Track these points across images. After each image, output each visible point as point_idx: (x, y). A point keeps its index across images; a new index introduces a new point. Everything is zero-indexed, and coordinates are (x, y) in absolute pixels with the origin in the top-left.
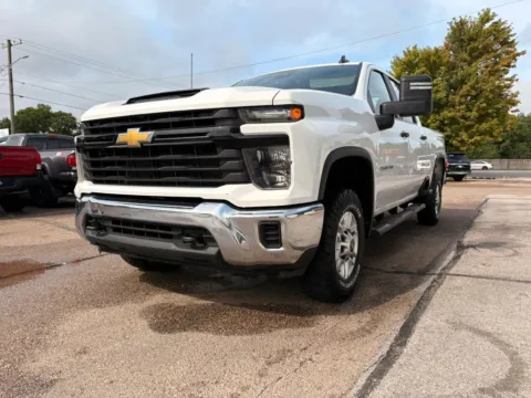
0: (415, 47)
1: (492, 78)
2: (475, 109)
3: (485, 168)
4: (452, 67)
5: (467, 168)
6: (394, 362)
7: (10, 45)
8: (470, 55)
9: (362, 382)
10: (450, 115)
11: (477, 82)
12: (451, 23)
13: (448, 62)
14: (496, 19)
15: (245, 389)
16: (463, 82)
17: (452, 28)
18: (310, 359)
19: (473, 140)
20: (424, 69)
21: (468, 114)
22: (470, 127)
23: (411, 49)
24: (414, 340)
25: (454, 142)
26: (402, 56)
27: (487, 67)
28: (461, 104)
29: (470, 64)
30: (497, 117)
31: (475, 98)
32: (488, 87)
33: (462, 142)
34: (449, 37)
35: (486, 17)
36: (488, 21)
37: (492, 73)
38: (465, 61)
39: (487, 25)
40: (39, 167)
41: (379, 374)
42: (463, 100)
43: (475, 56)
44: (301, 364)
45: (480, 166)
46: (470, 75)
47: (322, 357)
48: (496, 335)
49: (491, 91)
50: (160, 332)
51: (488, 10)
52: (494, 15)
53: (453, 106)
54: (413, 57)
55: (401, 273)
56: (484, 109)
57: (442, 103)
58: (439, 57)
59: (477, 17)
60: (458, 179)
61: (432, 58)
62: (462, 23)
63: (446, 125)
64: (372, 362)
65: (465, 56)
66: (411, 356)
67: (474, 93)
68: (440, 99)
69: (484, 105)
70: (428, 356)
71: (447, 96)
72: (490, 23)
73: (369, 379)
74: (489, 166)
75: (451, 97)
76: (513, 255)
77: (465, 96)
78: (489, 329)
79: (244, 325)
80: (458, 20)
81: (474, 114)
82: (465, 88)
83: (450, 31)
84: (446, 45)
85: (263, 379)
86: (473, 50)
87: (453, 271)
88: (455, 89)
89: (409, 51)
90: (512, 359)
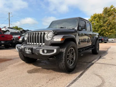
0: (96, 14)
1: (113, 20)
2: (109, 27)
3: (112, 40)
4: (104, 18)
5: (108, 40)
6: (76, 81)
7: (9, 14)
8: (108, 15)
9: (68, 85)
10: (104, 28)
11: (110, 21)
12: (104, 8)
13: (103, 17)
14: (114, 7)
15: (42, 85)
16: (107, 21)
17: (104, 9)
18: (59, 80)
19: (109, 34)
20: (98, 18)
21: (108, 28)
22: (108, 31)
23: (95, 14)
24: (82, 76)
25: (105, 34)
26: (93, 15)
27: (112, 18)
28: (106, 26)
29: (108, 17)
30: (115, 29)
31: (109, 24)
32: (112, 22)
33: (106, 34)
34: (103, 11)
35: (112, 7)
36: (112, 8)
37: (113, 19)
38: (107, 16)
39: (112, 9)
40: (12, 39)
41: (72, 83)
42: (107, 25)
43: (109, 15)
44: (56, 81)
45: (111, 40)
46: (108, 19)
47: (61, 79)
48: (101, 76)
49: (113, 23)
50: (29, 73)
51: (112, 5)
52: (114, 6)
53: (104, 26)
54: (95, 16)
55: (85, 62)
56: (111, 27)
57: (102, 26)
58: (101, 16)
59: (110, 7)
60: (106, 42)
61: (100, 16)
62: (106, 8)
63: (103, 30)
64: (72, 81)
65: (107, 15)
66: (80, 80)
67: (109, 23)
68: (101, 25)
69: (112, 26)
70: (84, 80)
71: (103, 24)
72: (113, 8)
73: (70, 84)
74: (113, 40)
75: (104, 24)
76: (112, 59)
77: (107, 24)
78: (100, 75)
79: (47, 72)
80: (106, 7)
81: (109, 28)
82: (107, 22)
83: (104, 10)
84: (103, 13)
85: (47, 84)
86: (109, 14)
87: (97, 62)
88: (105, 23)
89: (94, 14)
90: (102, 81)
